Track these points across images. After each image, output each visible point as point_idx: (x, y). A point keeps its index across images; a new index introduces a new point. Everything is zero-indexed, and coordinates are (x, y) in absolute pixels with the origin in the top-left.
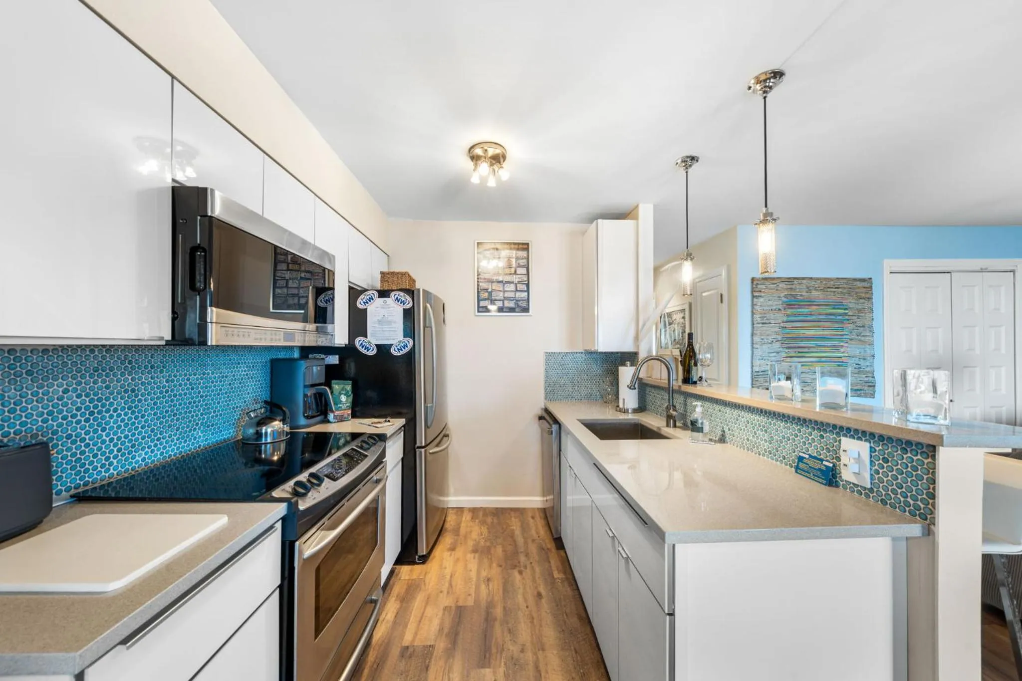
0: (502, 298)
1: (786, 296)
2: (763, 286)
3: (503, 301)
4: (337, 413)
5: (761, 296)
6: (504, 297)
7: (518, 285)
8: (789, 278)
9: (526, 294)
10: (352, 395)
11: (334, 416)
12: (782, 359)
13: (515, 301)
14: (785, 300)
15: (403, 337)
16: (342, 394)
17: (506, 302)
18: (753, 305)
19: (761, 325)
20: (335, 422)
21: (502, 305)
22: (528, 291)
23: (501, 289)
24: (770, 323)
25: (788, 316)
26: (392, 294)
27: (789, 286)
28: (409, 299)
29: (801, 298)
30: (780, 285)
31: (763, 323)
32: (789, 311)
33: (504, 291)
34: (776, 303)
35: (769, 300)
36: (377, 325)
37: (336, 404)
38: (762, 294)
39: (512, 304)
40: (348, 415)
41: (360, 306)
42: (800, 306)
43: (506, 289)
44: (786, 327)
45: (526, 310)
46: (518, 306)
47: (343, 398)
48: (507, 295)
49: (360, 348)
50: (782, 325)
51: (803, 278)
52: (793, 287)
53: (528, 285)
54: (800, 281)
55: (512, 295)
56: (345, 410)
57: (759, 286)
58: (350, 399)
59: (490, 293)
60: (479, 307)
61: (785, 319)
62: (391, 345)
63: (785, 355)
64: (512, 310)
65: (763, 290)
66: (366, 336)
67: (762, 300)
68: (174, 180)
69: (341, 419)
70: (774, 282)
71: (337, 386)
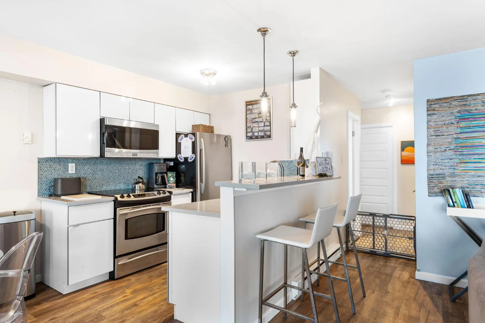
0: (258, 131)
1: (459, 112)
2: (437, 106)
3: (258, 132)
4: (169, 185)
5: (435, 114)
6: (259, 131)
7: (265, 123)
8: (463, 96)
9: (269, 127)
10: (175, 178)
11: (168, 186)
12: (456, 164)
13: (264, 132)
14: (458, 115)
15: (191, 154)
16: (171, 177)
17: (259, 133)
18: (428, 121)
19: (434, 137)
20: (168, 188)
21: (257, 135)
22: (270, 126)
23: (257, 126)
24: (443, 135)
25: (461, 128)
26: (188, 136)
27: (462, 103)
28: (193, 137)
29: (477, 111)
30: (453, 103)
31: (436, 136)
32: (463, 124)
33: (259, 127)
34: (449, 118)
35: (442, 116)
36: (184, 149)
37: (168, 181)
38: (436, 112)
39: (262, 134)
40: (174, 186)
41: (179, 141)
42: (475, 119)
43: (260, 126)
44: (459, 138)
45: (269, 137)
46: (265, 134)
47: (171, 179)
48: (260, 129)
49: (179, 159)
50: (455, 136)
51: (479, 95)
52: (468, 103)
53: (270, 122)
54: (475, 98)
55: (262, 128)
56: (172, 183)
57: (433, 106)
58: (175, 180)
59: (252, 129)
60: (247, 137)
61: (459, 131)
62: (188, 157)
63: (459, 161)
64: (262, 137)
65: (437, 109)
66: (181, 154)
67: (435, 117)
68: (100, 116)
69: (171, 188)
70: (447, 101)
71: (170, 174)
